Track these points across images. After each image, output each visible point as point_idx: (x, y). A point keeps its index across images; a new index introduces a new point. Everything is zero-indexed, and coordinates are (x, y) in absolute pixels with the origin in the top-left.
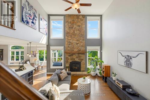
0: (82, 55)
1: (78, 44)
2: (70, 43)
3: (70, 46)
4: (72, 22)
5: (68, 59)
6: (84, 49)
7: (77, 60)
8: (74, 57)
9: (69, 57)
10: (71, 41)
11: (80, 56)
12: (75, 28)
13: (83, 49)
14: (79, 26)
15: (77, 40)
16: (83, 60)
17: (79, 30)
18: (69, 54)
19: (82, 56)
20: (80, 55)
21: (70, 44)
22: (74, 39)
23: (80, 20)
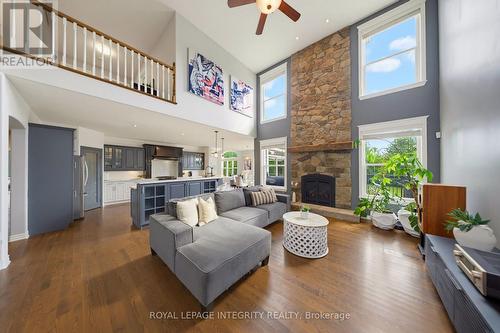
0: (341, 156)
1: (325, 123)
2: (302, 126)
3: (302, 133)
4: (307, 68)
5: (298, 168)
6: (348, 134)
7: (322, 170)
8: (314, 161)
9: (300, 163)
10: (306, 119)
11: (331, 160)
12: (317, 79)
13: (342, 136)
14: (329, 69)
15: (323, 114)
16: (342, 171)
17: (328, 82)
18: (300, 156)
19: (342, 160)
20: (334, 156)
21: (301, 129)
22: (315, 111)
23: (331, 50)
